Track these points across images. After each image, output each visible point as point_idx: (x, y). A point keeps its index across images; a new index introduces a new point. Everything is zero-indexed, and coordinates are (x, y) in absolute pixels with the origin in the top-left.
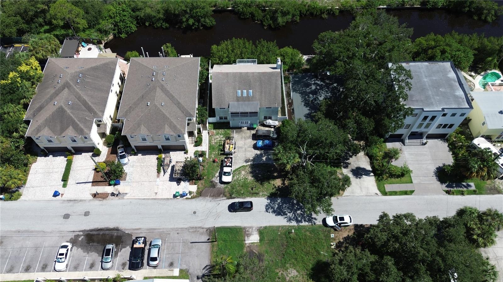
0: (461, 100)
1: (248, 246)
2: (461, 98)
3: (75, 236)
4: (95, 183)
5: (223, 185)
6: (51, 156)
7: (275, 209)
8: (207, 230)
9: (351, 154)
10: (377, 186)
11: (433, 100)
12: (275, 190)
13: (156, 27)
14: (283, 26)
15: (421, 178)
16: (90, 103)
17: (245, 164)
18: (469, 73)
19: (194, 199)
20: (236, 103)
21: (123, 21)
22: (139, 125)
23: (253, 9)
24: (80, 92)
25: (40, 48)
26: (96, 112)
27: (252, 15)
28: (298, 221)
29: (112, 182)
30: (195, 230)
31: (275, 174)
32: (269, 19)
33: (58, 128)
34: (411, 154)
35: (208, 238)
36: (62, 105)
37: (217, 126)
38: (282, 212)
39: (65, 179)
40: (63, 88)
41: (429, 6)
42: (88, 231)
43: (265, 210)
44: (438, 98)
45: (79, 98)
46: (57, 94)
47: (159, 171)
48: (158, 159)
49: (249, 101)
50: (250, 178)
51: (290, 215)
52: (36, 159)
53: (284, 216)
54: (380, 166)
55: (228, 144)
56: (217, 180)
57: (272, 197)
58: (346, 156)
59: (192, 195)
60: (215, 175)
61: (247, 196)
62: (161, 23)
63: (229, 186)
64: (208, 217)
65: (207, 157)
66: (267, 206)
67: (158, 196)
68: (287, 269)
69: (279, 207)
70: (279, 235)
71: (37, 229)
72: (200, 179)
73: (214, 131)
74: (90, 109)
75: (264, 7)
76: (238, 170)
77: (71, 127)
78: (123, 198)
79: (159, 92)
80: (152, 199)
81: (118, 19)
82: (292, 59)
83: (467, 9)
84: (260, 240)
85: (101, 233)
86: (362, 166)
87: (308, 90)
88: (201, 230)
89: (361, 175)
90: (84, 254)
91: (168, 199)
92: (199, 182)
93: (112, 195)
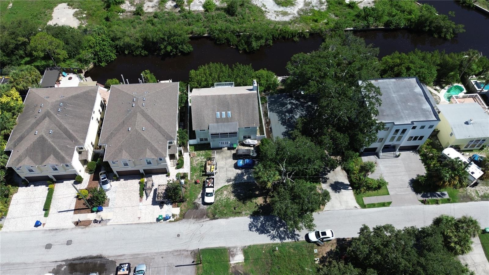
0: (428, 113)
1: (233, 267)
2: (428, 111)
3: (57, 266)
4: (77, 210)
5: (205, 206)
6: (32, 186)
7: (259, 227)
8: (191, 253)
9: (329, 169)
10: (356, 199)
11: (402, 114)
12: (257, 208)
13: (135, 55)
14: (257, 49)
15: (397, 189)
16: (71, 131)
17: (227, 184)
18: (434, 87)
19: (177, 223)
20: (215, 124)
21: (103, 50)
22: (120, 151)
23: (228, 35)
24: (61, 121)
25: (21, 79)
26: (77, 140)
27: (228, 40)
28: (281, 239)
29: (95, 209)
30: (179, 253)
31: (257, 193)
32: (244, 44)
33: (39, 157)
34: (386, 167)
35: (193, 260)
36: (43, 134)
37: (197, 147)
38: (265, 230)
39: (47, 208)
40: (44, 117)
41: (392, 27)
42: (70, 260)
43: (248, 229)
44: (407, 112)
45: (60, 126)
46: (37, 123)
47: (141, 196)
48: (140, 183)
49: (228, 122)
50: (232, 198)
51: (273, 232)
52: (17, 189)
53: (267, 234)
54: (357, 179)
55: (209, 165)
56: (200, 202)
57: (255, 215)
58: (325, 171)
59: (176, 217)
60: (197, 196)
61: (230, 216)
62: (140, 51)
63: (212, 207)
64: (192, 239)
65: (189, 179)
66: (250, 224)
67: (142, 221)
69: (262, 226)
70: (264, 253)
71: (18, 261)
72: (183, 202)
73: (196, 153)
74: (71, 137)
75: (239, 33)
76: (220, 191)
77: (52, 156)
78: (106, 225)
79: (139, 117)
80: (136, 224)
81: (97, 49)
82: (267, 81)
83: (427, 28)
84: (245, 260)
85: (84, 261)
86: (340, 181)
87: (284, 109)
88: (186, 253)
89: (340, 189)
91: (151, 223)
92: (182, 204)
93: (94, 222)
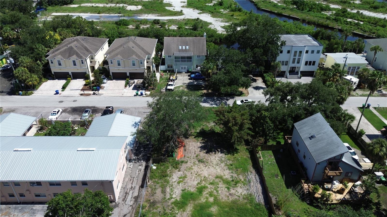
3: (65, 109)
6: (57, 80)
9: (252, 82)
12: (202, 94)
16: (88, 48)
17: (183, 85)
19: (148, 97)
20: (178, 53)
24: (84, 43)
28: (216, 105)
31: (203, 89)
33: (67, 55)
36: (72, 46)
38: (207, 102)
39: (64, 88)
40: (74, 41)
42: (74, 107)
44: (301, 44)
45: (83, 45)
46: (69, 43)
47: (126, 86)
48: (126, 82)
49: (186, 52)
50: (186, 90)
51: (212, 103)
52: (47, 81)
54: (271, 83)
55: (172, 77)
56: (163, 90)
58: (250, 82)
65: (158, 82)
67: (123, 95)
68: (209, 122)
69: (205, 100)
71: (40, 106)
74: (88, 50)
76: (179, 87)
77: (75, 55)
79: (131, 43)
80: (120, 96)
85: (83, 108)
86: (260, 86)
89: (260, 89)
90: (70, 116)
91: (130, 96)
92: (152, 90)
93: (93, 94)
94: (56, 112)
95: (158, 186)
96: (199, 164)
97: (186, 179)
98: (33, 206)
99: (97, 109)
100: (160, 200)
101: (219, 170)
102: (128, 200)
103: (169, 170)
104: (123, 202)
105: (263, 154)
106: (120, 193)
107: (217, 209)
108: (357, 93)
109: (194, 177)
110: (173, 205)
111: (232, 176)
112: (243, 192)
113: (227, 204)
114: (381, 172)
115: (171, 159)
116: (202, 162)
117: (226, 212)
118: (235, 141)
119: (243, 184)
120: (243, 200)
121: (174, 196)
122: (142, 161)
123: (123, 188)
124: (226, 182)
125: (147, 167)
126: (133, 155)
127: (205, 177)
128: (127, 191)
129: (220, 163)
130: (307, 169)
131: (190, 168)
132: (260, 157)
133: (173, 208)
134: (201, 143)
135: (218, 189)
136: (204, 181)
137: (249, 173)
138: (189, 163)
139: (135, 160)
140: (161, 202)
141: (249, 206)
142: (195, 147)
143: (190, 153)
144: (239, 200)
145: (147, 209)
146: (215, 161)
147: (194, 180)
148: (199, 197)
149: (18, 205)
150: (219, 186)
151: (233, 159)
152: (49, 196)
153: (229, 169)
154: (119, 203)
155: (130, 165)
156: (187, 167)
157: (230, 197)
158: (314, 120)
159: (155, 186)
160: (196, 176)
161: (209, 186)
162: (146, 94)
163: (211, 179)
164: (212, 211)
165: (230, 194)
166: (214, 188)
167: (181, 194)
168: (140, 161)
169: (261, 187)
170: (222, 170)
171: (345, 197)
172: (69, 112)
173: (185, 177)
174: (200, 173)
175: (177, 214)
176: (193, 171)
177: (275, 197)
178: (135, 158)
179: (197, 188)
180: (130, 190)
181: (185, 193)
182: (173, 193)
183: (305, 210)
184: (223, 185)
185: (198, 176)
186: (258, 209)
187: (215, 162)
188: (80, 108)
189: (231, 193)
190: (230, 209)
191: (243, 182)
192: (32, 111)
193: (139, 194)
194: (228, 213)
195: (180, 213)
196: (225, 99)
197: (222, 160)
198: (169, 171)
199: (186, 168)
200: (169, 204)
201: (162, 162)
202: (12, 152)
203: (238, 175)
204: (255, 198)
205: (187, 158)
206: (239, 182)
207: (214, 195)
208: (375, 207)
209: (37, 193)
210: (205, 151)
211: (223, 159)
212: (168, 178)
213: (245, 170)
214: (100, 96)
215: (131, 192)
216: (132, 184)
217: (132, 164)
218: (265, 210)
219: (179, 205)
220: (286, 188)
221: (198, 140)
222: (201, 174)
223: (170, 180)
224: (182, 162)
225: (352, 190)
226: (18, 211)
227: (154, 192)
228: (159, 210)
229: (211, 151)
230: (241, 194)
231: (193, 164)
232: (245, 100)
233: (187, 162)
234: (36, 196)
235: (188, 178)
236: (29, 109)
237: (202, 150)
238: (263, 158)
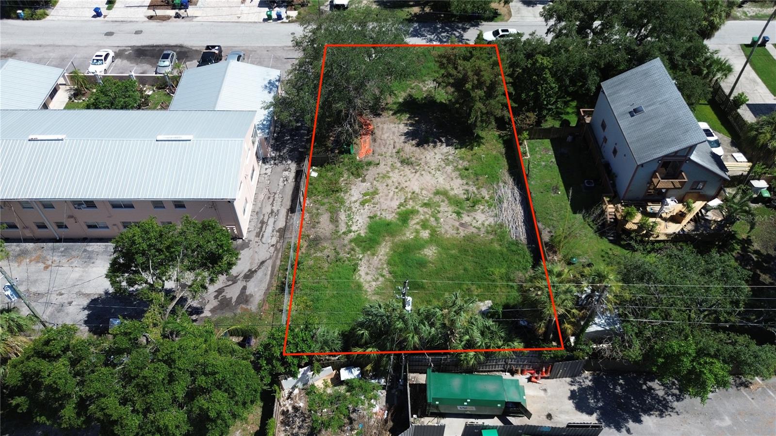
3: (119, 50)
4: (153, 7)
7: (411, 32)
12: (410, 16)
19: (293, 24)
28: (441, 41)
29: (177, 2)
38: (420, 34)
42: (138, 47)
50: (375, 6)
51: (431, 37)
53: (422, 38)
56: (326, 8)
57: (406, 22)
59: (290, 19)
60: (323, 4)
67: (240, 20)
68: (424, 81)
69: (415, 30)
71: (66, 44)
72: (303, 6)
80: (233, 22)
85: (158, 49)
89: (535, 5)
90: (131, 65)
91: (255, 22)
92: (302, 9)
93: (175, 17)
94: (103, 58)
95: (322, 209)
96: (402, 168)
97: (377, 196)
98: (87, 245)
99: (186, 50)
100: (328, 234)
101: (441, 180)
102: (266, 235)
103: (342, 179)
104: (257, 239)
105: (531, 146)
106: (250, 221)
107: (436, 251)
108: (745, 13)
109: (392, 193)
110: (353, 244)
111: (467, 190)
112: (487, 220)
113: (455, 242)
114: (764, 181)
115: (346, 158)
116: (408, 164)
117: (452, 256)
118: (476, 121)
119: (488, 206)
120: (486, 234)
121: (354, 228)
122: (289, 162)
123: (256, 213)
124: (455, 202)
125: (299, 174)
126: (270, 149)
127: (413, 193)
128: (263, 219)
129: (444, 165)
130: (616, 176)
131: (385, 176)
132: (525, 154)
133: (353, 249)
134: (406, 125)
135: (439, 215)
136: (411, 201)
137: (501, 184)
138: (382, 165)
139: (274, 159)
140: (330, 239)
141: (496, 246)
142: (394, 133)
143: (384, 146)
144: (479, 235)
145: (304, 252)
146: (433, 162)
147: (392, 200)
148: (401, 230)
149: (58, 244)
150: (441, 209)
151: (470, 158)
152: (115, 227)
153: (462, 177)
154: (250, 241)
155: (266, 169)
156: (378, 174)
157: (461, 229)
158: (646, 74)
159: (317, 210)
160: (397, 190)
161: (421, 210)
162: (288, 17)
163: (426, 196)
164: (426, 255)
165: (462, 225)
166: (430, 213)
167: (368, 224)
168: (284, 162)
169: (522, 211)
170: (448, 178)
171: (685, 229)
172: (129, 58)
173: (375, 192)
174: (404, 186)
175: (361, 260)
176: (390, 182)
177: (549, 230)
178: (274, 155)
179: (398, 213)
180: (269, 217)
181: (376, 223)
182: (352, 222)
183: (603, 254)
184: (449, 208)
185: (400, 190)
186: (513, 251)
187: (433, 164)
188: (152, 48)
189: (463, 222)
190: (460, 251)
191: (487, 202)
192: (51, 54)
193: (288, 224)
194: (456, 258)
195: (367, 258)
196: (460, 29)
197: (448, 159)
198: (344, 180)
199: (377, 176)
200: (346, 242)
201: (328, 163)
202: (26, 144)
203: (478, 189)
204: (510, 231)
205: (379, 157)
206: (480, 201)
207: (431, 227)
208: (739, 247)
209: (91, 221)
210: (414, 142)
211: (450, 157)
212: (342, 194)
213: (493, 179)
214: (190, 21)
215: (271, 221)
216: (272, 204)
217: (270, 166)
218: (528, 253)
219: (363, 244)
220: (571, 213)
221: (400, 120)
222: (406, 187)
223: (345, 198)
224: (369, 164)
225: (700, 215)
226: (60, 254)
227: (317, 221)
228: (326, 252)
229: (427, 142)
230: (483, 225)
231: (390, 168)
232: (503, 31)
233: (378, 164)
234: (90, 227)
235: (381, 194)
236: (46, 52)
237: (409, 141)
238: (531, 155)
